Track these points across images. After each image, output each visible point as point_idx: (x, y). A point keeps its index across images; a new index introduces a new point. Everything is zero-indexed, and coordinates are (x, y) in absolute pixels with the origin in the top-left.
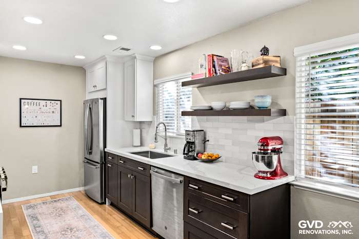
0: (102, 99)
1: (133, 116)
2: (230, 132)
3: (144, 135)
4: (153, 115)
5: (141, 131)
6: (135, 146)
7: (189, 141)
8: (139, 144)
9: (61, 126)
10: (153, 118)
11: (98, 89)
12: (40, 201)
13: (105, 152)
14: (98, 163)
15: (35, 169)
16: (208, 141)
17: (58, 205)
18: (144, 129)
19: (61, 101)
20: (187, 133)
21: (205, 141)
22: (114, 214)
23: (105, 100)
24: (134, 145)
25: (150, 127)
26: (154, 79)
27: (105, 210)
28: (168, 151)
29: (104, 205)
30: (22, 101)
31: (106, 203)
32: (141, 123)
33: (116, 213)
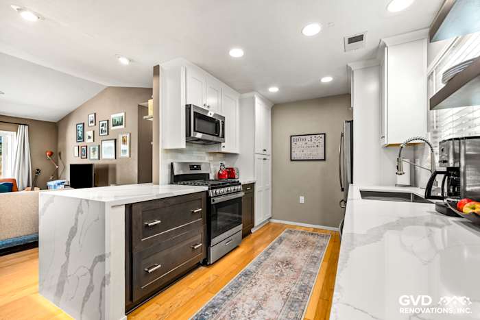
0: (348, 122)
1: (382, 137)
9: (324, 160)
12: (302, 230)
15: (302, 199)
17: (311, 238)
19: (325, 134)
20: (443, 146)
23: (352, 122)
25: (423, 154)
30: (293, 138)
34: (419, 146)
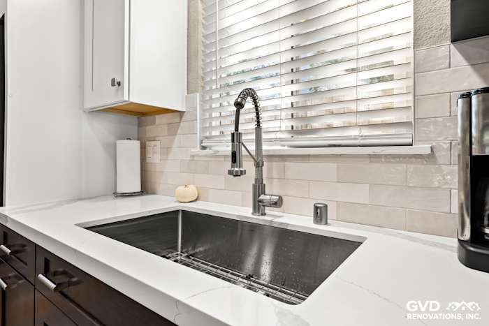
1: (117, 84)
3: (154, 158)
4: (188, 93)
5: (143, 148)
6: (124, 195)
8: (138, 189)
10: (190, 101)
24: (120, 190)
25: (175, 133)
28: (268, 210)
34: (160, 119)
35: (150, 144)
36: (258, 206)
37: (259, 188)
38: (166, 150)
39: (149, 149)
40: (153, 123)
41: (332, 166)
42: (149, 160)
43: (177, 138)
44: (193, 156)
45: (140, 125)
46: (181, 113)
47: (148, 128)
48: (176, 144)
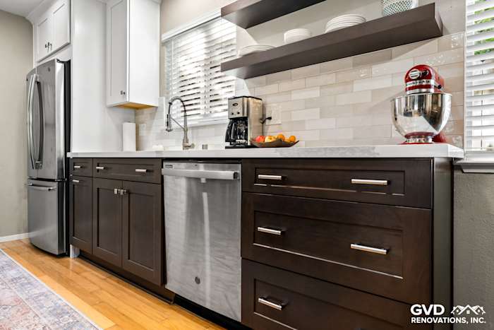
0: (62, 62)
1: (123, 93)
2: (316, 93)
3: (143, 133)
4: (160, 96)
7: (238, 116)
10: (160, 101)
11: (54, 49)
13: (67, 159)
14: (53, 180)
16: (270, 118)
18: (143, 123)
20: (233, 101)
21: (264, 119)
22: (86, 271)
23: (68, 65)
26: (162, 30)
27: (67, 267)
28: (190, 150)
29: (66, 259)
31: (69, 256)
32: (137, 109)
33: (88, 269)
34: (146, 111)
35: (141, 126)
36: (186, 147)
37: (186, 140)
38: (149, 128)
39: (140, 129)
40: (143, 113)
41: (213, 129)
42: (140, 135)
43: (155, 120)
44: (162, 130)
45: (136, 115)
46: (157, 107)
47: (140, 116)
48: (154, 124)
